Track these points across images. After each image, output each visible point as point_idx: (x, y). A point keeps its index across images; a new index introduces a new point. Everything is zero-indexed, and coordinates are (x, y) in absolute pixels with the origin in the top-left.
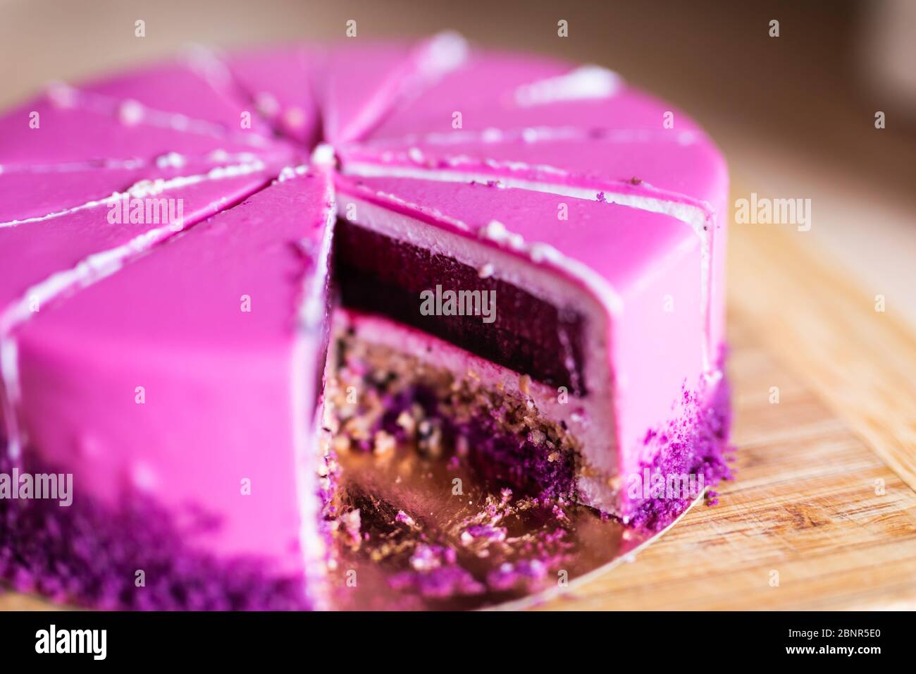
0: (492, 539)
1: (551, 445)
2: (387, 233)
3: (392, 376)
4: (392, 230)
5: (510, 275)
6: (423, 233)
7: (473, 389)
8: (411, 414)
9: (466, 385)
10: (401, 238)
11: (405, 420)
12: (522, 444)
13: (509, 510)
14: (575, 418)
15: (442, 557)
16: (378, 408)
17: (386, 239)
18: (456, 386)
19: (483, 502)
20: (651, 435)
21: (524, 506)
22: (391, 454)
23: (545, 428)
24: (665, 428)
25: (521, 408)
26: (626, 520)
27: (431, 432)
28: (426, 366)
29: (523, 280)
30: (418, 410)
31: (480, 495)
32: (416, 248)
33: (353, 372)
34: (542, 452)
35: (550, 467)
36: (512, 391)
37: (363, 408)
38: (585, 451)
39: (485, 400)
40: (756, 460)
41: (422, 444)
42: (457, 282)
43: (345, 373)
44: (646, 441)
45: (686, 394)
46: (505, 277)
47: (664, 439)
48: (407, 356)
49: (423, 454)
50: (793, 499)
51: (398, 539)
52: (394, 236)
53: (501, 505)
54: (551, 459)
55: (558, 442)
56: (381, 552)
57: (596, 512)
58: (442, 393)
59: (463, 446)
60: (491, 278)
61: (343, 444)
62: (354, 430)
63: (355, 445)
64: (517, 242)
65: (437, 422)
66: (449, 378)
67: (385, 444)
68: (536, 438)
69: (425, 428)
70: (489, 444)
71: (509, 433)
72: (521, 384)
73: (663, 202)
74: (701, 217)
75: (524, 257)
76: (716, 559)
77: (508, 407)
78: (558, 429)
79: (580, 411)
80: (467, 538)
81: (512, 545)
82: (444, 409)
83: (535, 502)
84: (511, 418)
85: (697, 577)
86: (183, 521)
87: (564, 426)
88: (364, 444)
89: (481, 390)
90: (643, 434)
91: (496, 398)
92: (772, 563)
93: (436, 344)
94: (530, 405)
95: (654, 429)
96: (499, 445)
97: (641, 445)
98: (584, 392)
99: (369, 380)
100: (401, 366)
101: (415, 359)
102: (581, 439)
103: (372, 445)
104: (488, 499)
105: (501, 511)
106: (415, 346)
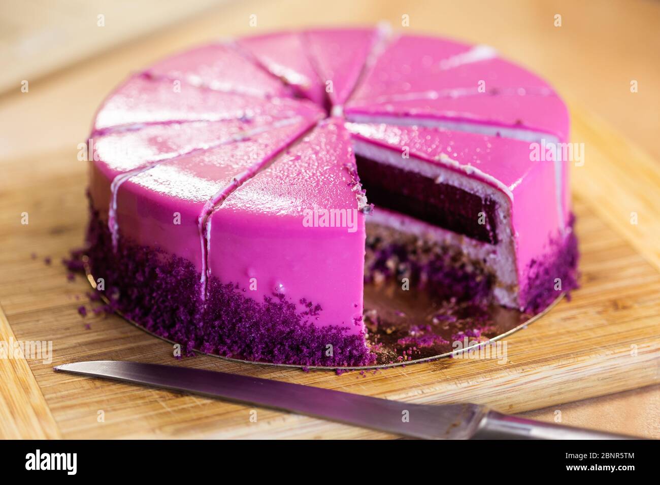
0: (450, 321)
1: (478, 272)
3: (378, 240)
5: (453, 182)
7: (431, 244)
8: (393, 260)
9: (426, 242)
11: (390, 264)
12: (460, 273)
13: (457, 308)
14: (492, 256)
16: (373, 258)
18: (420, 243)
19: (442, 304)
20: (533, 262)
21: (464, 305)
22: (383, 283)
23: (476, 263)
24: (541, 259)
25: (459, 254)
26: (522, 309)
27: (405, 270)
28: (401, 233)
29: (462, 184)
30: (396, 258)
31: (439, 301)
34: (473, 276)
35: (478, 284)
38: (499, 274)
39: (438, 250)
40: (593, 278)
41: (400, 278)
44: (531, 266)
45: (551, 240)
46: (451, 183)
47: (541, 264)
48: (388, 228)
50: (613, 296)
53: (452, 305)
54: (479, 279)
55: (482, 270)
56: (391, 329)
57: (504, 307)
58: (410, 248)
59: (424, 277)
60: (442, 184)
64: (456, 164)
65: (408, 265)
66: (415, 239)
67: (379, 278)
68: (469, 269)
69: (402, 267)
70: (440, 275)
71: (453, 269)
72: (460, 241)
73: (535, 133)
75: (462, 173)
76: (571, 326)
77: (452, 253)
78: (482, 262)
79: (494, 252)
80: (435, 321)
81: (461, 323)
82: (412, 257)
83: (470, 303)
84: (454, 259)
85: (562, 334)
87: (485, 261)
89: (436, 244)
90: (528, 262)
91: (445, 249)
92: (601, 326)
93: (407, 220)
94: (465, 251)
95: (535, 258)
96: (447, 275)
97: (528, 268)
98: (495, 241)
100: (384, 234)
101: (394, 229)
102: (496, 267)
103: (373, 278)
104: (444, 303)
105: (452, 308)
106: (394, 222)
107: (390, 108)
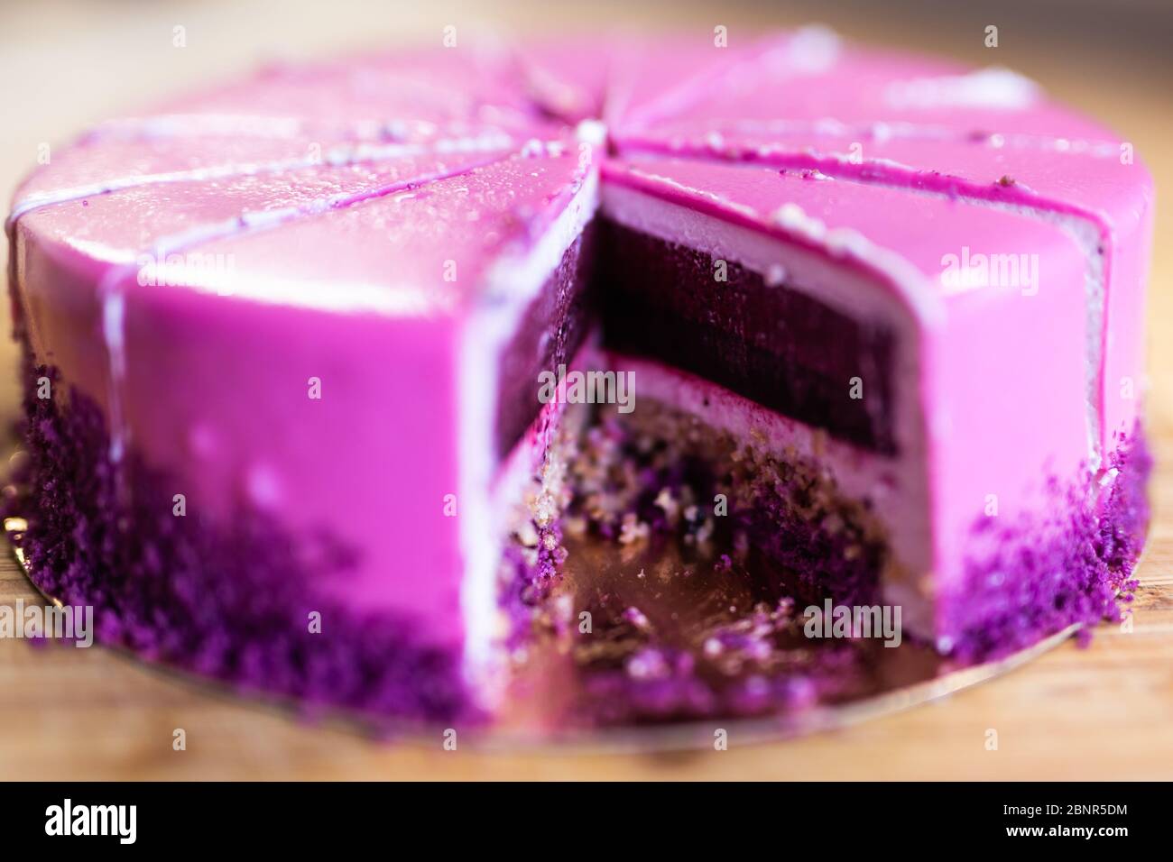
1: (851, 534)
2: (660, 234)
3: (661, 445)
4: (667, 230)
5: (803, 280)
6: (703, 230)
7: (759, 459)
8: (675, 495)
10: (677, 239)
11: (665, 500)
12: (814, 536)
13: (784, 623)
14: (882, 490)
15: (671, 662)
16: (634, 481)
17: (659, 243)
18: (737, 456)
19: (752, 609)
20: (985, 522)
22: (642, 547)
23: (845, 510)
24: (1011, 519)
25: (814, 482)
26: (945, 643)
27: (700, 522)
28: (700, 427)
30: (686, 492)
31: (749, 603)
32: (693, 253)
33: (607, 434)
34: (839, 544)
36: (804, 457)
37: (614, 484)
38: (896, 542)
39: (770, 473)
41: (688, 538)
42: (741, 297)
43: (595, 435)
44: (978, 532)
45: (1052, 481)
46: (798, 284)
47: (1008, 535)
48: (678, 415)
49: (687, 553)
51: (619, 639)
52: (669, 237)
53: (774, 616)
54: (850, 553)
55: (860, 532)
56: (590, 650)
59: (742, 544)
60: (780, 286)
61: (577, 527)
62: (595, 509)
63: (594, 529)
64: (814, 229)
66: (729, 442)
67: (634, 531)
68: (833, 525)
69: (691, 513)
70: (776, 539)
71: (800, 522)
72: (815, 444)
73: (1043, 212)
74: (1095, 235)
75: (823, 254)
77: (801, 482)
78: (861, 510)
79: (889, 480)
80: (714, 647)
84: (803, 498)
86: (310, 553)
87: (868, 504)
88: (607, 530)
89: (768, 459)
90: (972, 520)
91: (785, 469)
93: (715, 394)
94: (826, 476)
95: (992, 514)
96: (787, 539)
97: (969, 534)
98: (892, 450)
99: (628, 449)
100: (671, 428)
101: (690, 416)
103: (617, 530)
104: (759, 607)
105: (773, 622)
106: (690, 398)
107: (716, 141)
